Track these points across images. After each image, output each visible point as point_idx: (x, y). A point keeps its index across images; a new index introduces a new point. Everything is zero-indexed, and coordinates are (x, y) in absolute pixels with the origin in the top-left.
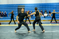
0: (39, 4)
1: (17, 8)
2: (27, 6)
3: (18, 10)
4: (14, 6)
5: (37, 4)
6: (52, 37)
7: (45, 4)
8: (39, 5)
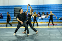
0: (37, 5)
1: (14, 9)
2: (24, 7)
3: (14, 12)
4: (11, 7)
5: (34, 6)
6: (50, 39)
7: (42, 5)
8: (36, 7)
